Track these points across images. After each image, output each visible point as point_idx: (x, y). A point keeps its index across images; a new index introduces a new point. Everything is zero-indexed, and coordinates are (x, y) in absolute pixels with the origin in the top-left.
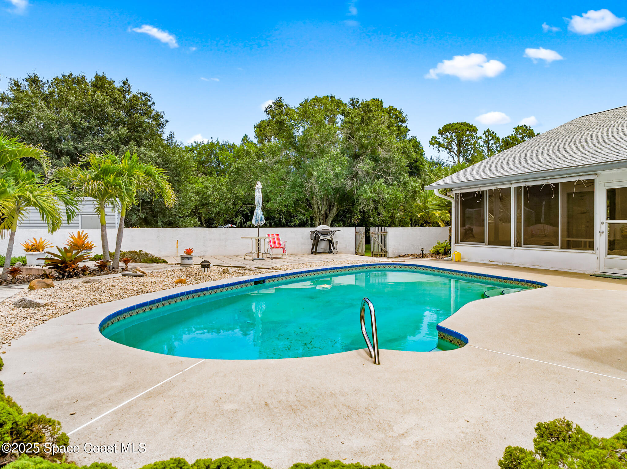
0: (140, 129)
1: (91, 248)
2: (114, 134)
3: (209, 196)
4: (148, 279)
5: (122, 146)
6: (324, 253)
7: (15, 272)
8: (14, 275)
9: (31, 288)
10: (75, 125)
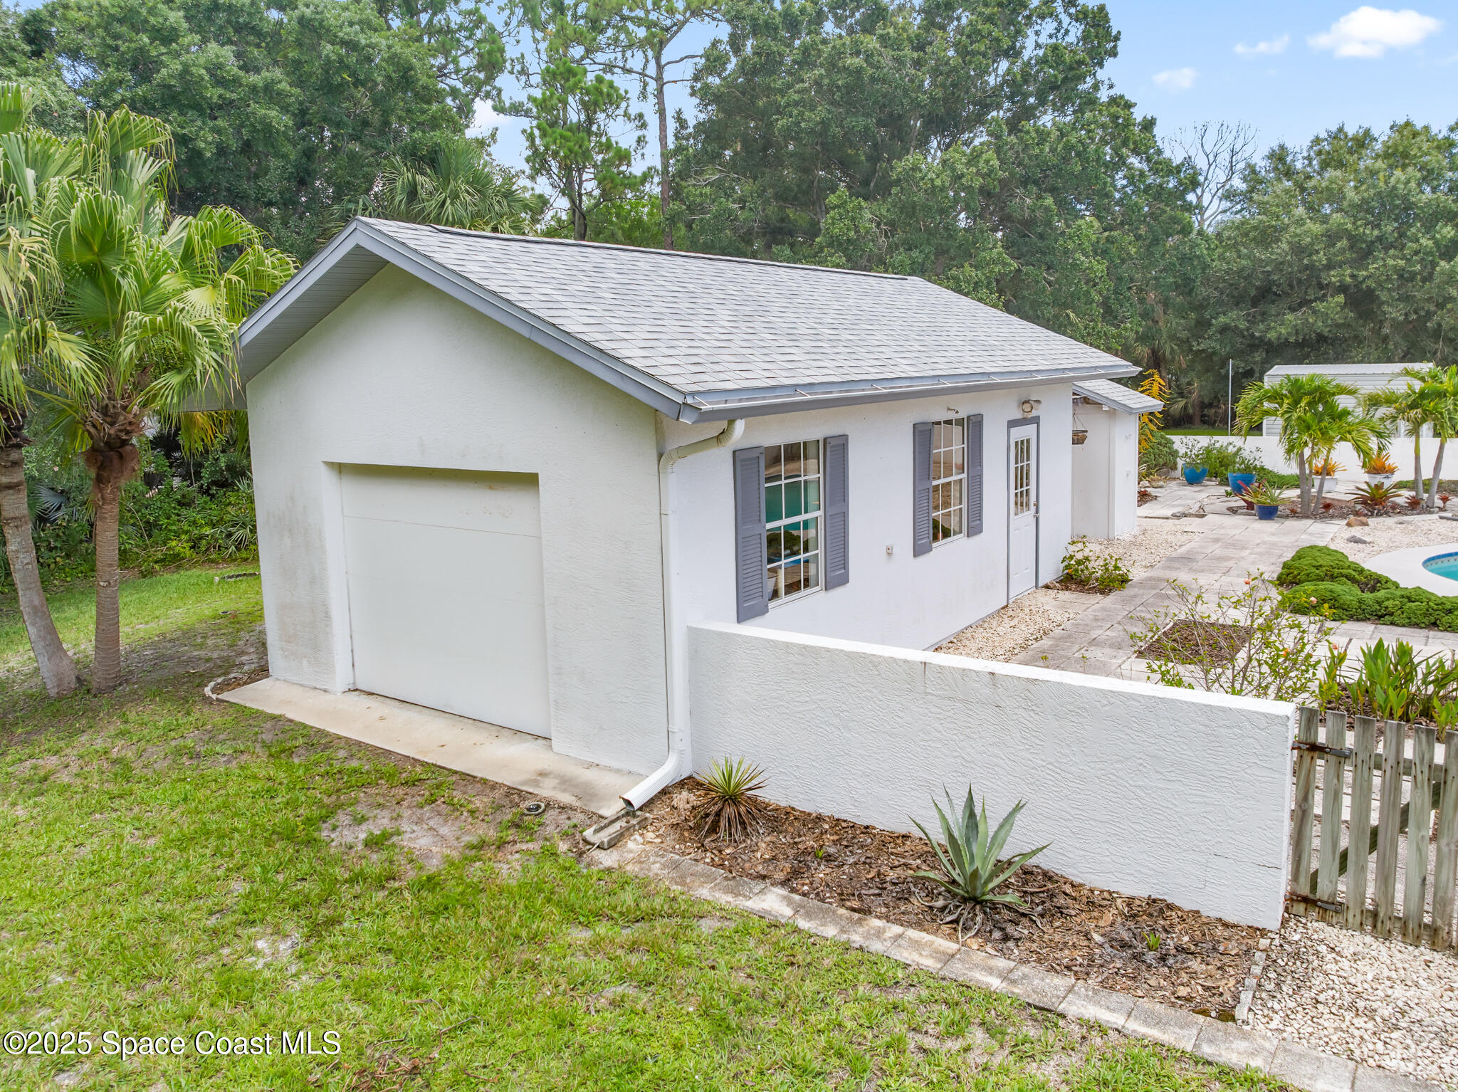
1: (1392, 470)
2: (1426, 242)
5: (1442, 263)
7: (1327, 506)
8: (1327, 509)
9: (1349, 525)
10: (1354, 240)
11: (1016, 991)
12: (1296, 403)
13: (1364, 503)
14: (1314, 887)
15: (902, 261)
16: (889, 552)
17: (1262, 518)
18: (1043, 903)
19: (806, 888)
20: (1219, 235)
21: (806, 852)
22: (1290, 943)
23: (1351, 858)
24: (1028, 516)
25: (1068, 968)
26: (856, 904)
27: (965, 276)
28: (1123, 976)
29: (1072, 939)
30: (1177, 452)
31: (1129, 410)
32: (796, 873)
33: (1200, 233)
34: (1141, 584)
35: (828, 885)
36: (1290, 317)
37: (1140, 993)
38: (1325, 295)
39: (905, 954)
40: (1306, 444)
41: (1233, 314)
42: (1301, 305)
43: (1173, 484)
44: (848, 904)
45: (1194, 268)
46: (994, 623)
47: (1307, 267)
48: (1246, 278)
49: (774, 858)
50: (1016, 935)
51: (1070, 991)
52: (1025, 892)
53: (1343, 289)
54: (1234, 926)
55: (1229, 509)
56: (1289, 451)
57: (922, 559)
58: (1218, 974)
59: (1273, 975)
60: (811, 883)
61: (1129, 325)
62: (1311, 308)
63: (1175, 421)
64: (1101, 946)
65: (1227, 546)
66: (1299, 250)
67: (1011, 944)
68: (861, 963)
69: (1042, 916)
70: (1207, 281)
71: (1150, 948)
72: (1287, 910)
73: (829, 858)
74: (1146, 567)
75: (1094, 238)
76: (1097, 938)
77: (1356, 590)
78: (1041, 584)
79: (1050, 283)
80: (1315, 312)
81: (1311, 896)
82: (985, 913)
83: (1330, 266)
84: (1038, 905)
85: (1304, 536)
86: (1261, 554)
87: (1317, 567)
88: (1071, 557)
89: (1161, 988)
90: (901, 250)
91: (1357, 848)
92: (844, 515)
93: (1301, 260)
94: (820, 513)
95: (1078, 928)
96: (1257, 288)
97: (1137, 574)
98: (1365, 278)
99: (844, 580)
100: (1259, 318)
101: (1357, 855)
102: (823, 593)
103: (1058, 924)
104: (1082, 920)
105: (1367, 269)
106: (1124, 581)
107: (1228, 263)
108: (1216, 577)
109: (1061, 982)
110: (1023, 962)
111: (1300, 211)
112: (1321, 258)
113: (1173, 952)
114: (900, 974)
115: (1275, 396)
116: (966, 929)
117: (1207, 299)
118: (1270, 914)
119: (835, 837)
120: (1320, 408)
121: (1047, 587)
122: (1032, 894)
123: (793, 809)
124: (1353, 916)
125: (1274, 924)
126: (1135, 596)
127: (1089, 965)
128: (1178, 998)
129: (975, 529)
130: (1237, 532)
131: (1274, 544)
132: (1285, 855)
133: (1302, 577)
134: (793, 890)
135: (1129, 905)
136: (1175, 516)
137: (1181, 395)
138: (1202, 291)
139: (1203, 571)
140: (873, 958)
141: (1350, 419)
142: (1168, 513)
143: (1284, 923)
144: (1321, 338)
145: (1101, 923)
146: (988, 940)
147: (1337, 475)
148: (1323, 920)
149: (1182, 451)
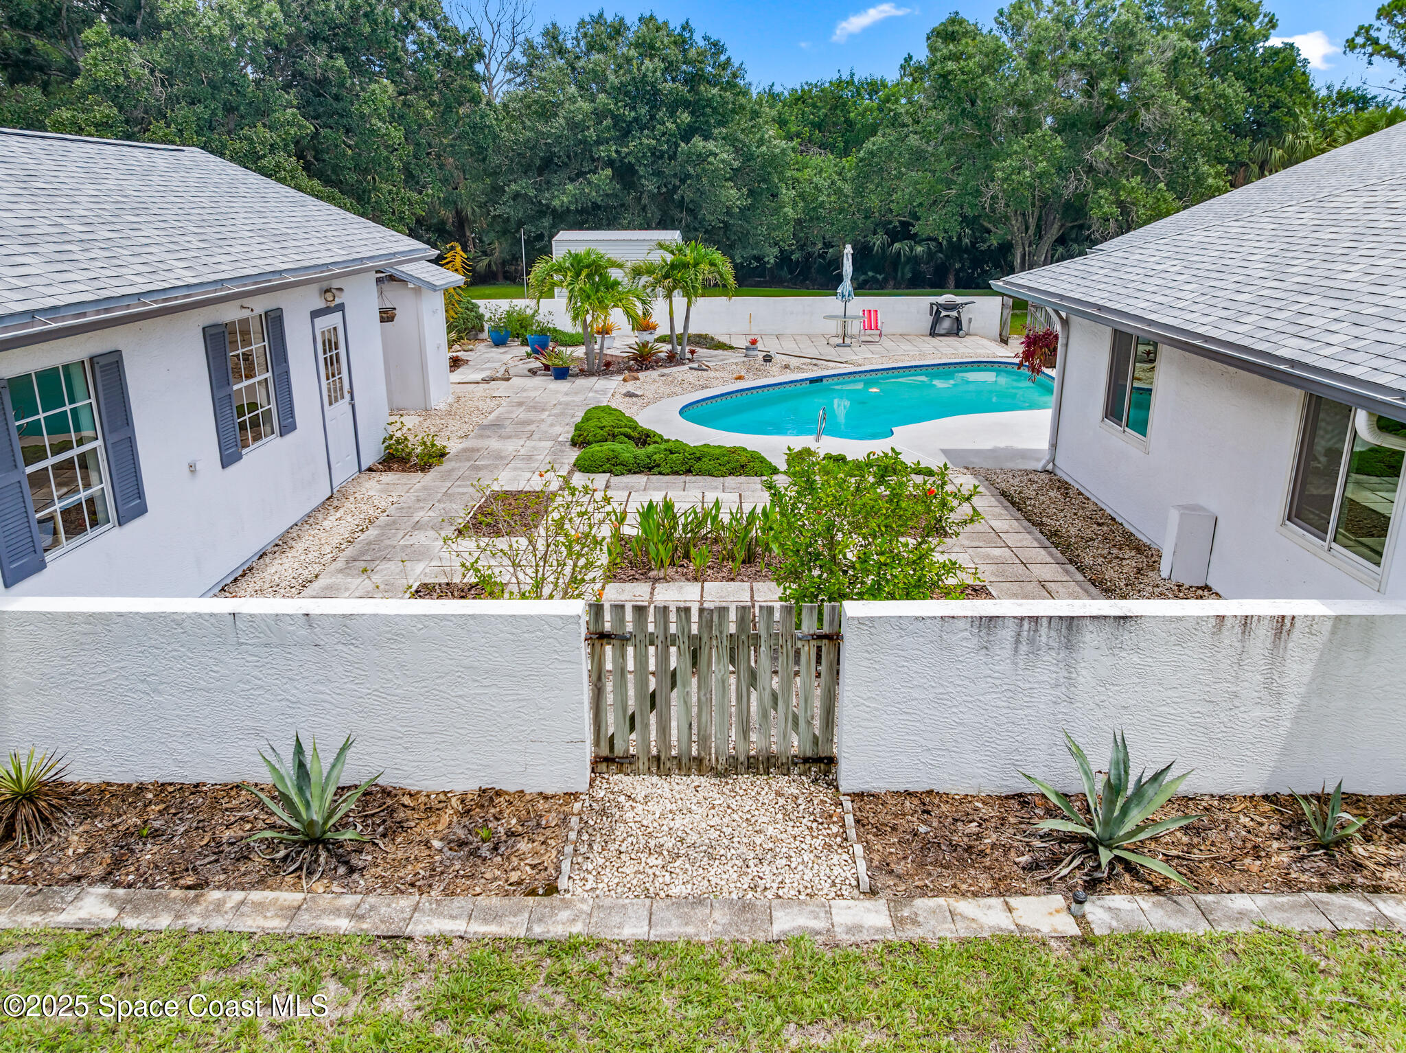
0: (708, 110)
1: (654, 328)
2: (670, 125)
3: (822, 205)
4: (711, 374)
5: (683, 145)
6: (948, 334)
7: (608, 364)
8: (607, 367)
9: (625, 380)
10: (617, 119)
11: (365, 926)
12: (578, 275)
13: (635, 359)
14: (612, 747)
15: (184, 117)
16: (192, 468)
17: (556, 378)
18: (384, 821)
19: (131, 877)
20: (505, 106)
21: (127, 834)
22: (596, 801)
23: (638, 719)
24: (343, 405)
25: (412, 885)
26: (190, 880)
27: (258, 137)
28: (463, 877)
29: (416, 851)
30: (482, 316)
31: (434, 288)
32: (117, 863)
33: (488, 104)
34: (458, 456)
35: (157, 867)
36: (570, 187)
37: (478, 890)
38: (596, 167)
39: (249, 922)
40: (587, 311)
41: (523, 182)
42: (578, 175)
43: (481, 347)
44: (182, 882)
45: (485, 138)
46: (320, 517)
47: (581, 142)
48: (531, 149)
49: (90, 850)
50: (361, 864)
51: (415, 910)
52: (366, 816)
53: (610, 163)
54: (553, 797)
55: (530, 370)
56: (575, 318)
57: (234, 469)
58: (542, 849)
59: (585, 837)
60: (137, 870)
61: (430, 191)
62: (586, 179)
63: (480, 279)
64: (441, 851)
65: (529, 409)
66: (573, 125)
67: (356, 876)
68: (202, 948)
69: (384, 835)
70: (498, 150)
71: (484, 841)
72: (593, 771)
73: (155, 834)
74: (461, 437)
75: (389, 103)
76: (437, 844)
77: (631, 446)
78: (364, 468)
79: (349, 146)
80: (589, 183)
81: (610, 756)
82: (328, 850)
83: (598, 142)
84: (379, 825)
85: (591, 395)
86: (557, 415)
87: (602, 428)
88: (391, 437)
89: (495, 879)
90: (183, 104)
91: (641, 710)
92: (131, 441)
93: (576, 135)
94: (99, 443)
95: (419, 839)
96: (541, 159)
97: (453, 447)
98: (628, 154)
99: (142, 510)
100: (545, 186)
101: (642, 715)
102: (117, 530)
103: (399, 840)
104: (422, 829)
105: (627, 146)
106: (442, 455)
107: (515, 134)
108: (521, 442)
109: (405, 902)
110: (369, 891)
111: (573, 89)
112: (592, 134)
113: (504, 838)
114: (245, 947)
115: (560, 269)
116: (310, 873)
117: (500, 166)
118: (579, 778)
119: (162, 806)
120: (597, 279)
121: (370, 470)
122: (373, 815)
123: (109, 784)
124: (642, 764)
125: (583, 786)
126: (452, 471)
127: (431, 876)
128: (511, 884)
129: (288, 426)
130: (537, 393)
131: (567, 404)
132: (587, 728)
133: (590, 438)
134: (116, 884)
135: (462, 801)
136: (485, 381)
137: (485, 253)
138: (495, 160)
139: (510, 437)
140: (214, 939)
141: (620, 288)
142: (478, 377)
143: (592, 781)
144: (596, 206)
145: (440, 828)
146: (333, 879)
147: (614, 334)
148: (621, 771)
149: (487, 316)
